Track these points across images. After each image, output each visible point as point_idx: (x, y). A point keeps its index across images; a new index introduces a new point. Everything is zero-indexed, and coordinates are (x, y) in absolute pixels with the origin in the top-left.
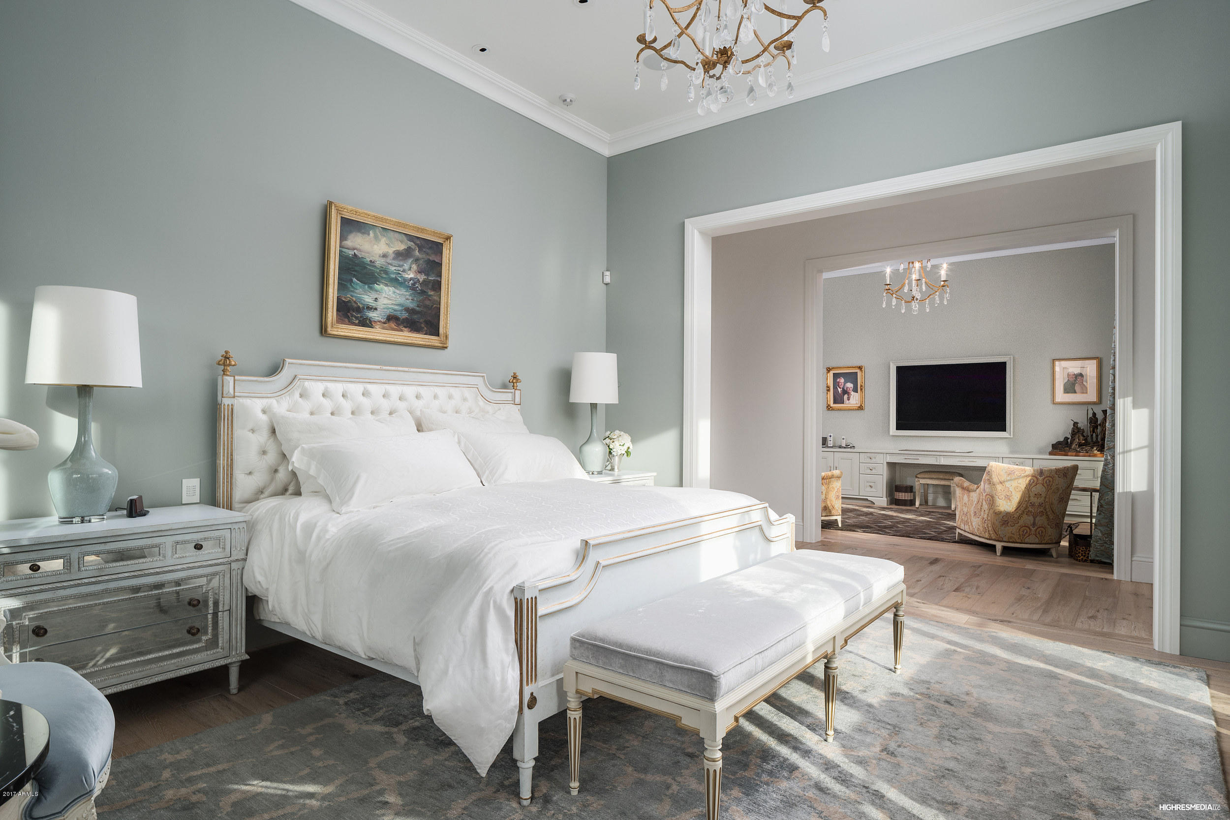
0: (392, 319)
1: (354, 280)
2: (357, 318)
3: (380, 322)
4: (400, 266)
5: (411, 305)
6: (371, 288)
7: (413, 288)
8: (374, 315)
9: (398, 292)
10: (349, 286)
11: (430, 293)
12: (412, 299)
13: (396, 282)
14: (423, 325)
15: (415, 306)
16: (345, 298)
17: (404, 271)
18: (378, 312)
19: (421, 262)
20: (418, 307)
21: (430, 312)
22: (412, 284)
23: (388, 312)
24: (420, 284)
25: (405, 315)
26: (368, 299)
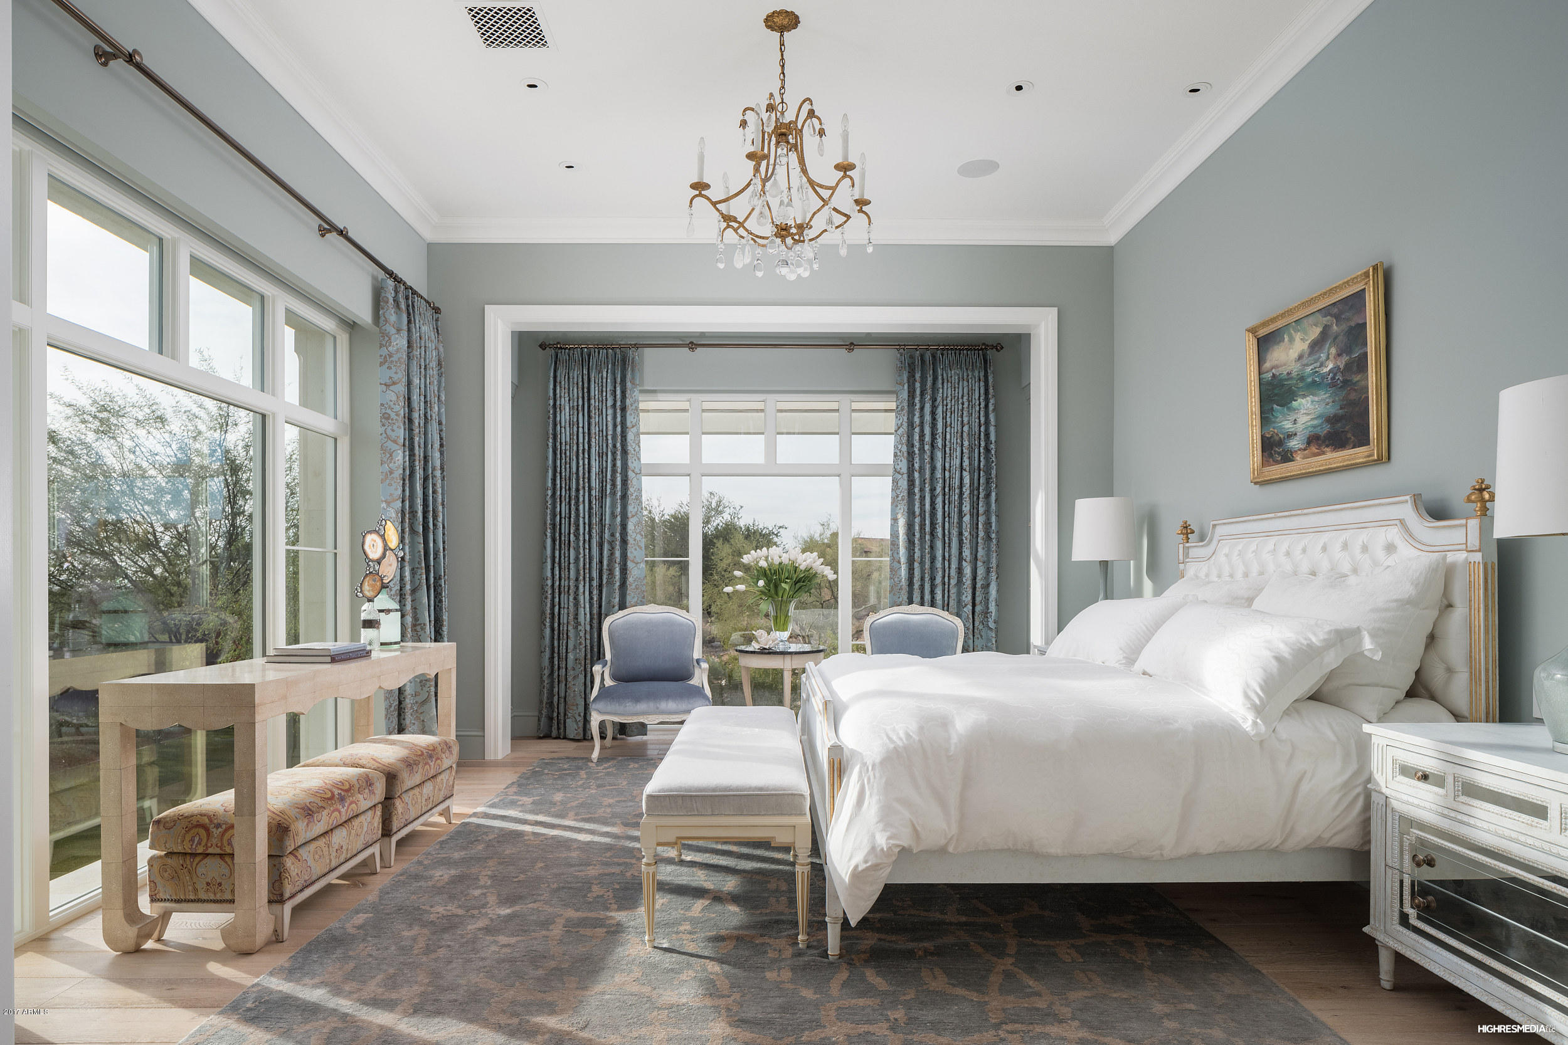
0: (1315, 441)
1: (1275, 406)
2: (1279, 453)
3: (1300, 450)
4: (1316, 361)
5: (1331, 410)
6: (1289, 409)
7: (1333, 385)
8: (1294, 443)
9: (1316, 399)
10: (1271, 417)
11: (1355, 380)
12: (1333, 402)
13: (1313, 386)
14: (1349, 435)
15: (1338, 410)
16: (1268, 433)
17: (1321, 365)
18: (1297, 438)
19: (1341, 338)
20: (1341, 408)
21: (1357, 409)
22: (1331, 379)
23: (1307, 433)
24: (1342, 373)
25: (1327, 428)
26: (1288, 425)
